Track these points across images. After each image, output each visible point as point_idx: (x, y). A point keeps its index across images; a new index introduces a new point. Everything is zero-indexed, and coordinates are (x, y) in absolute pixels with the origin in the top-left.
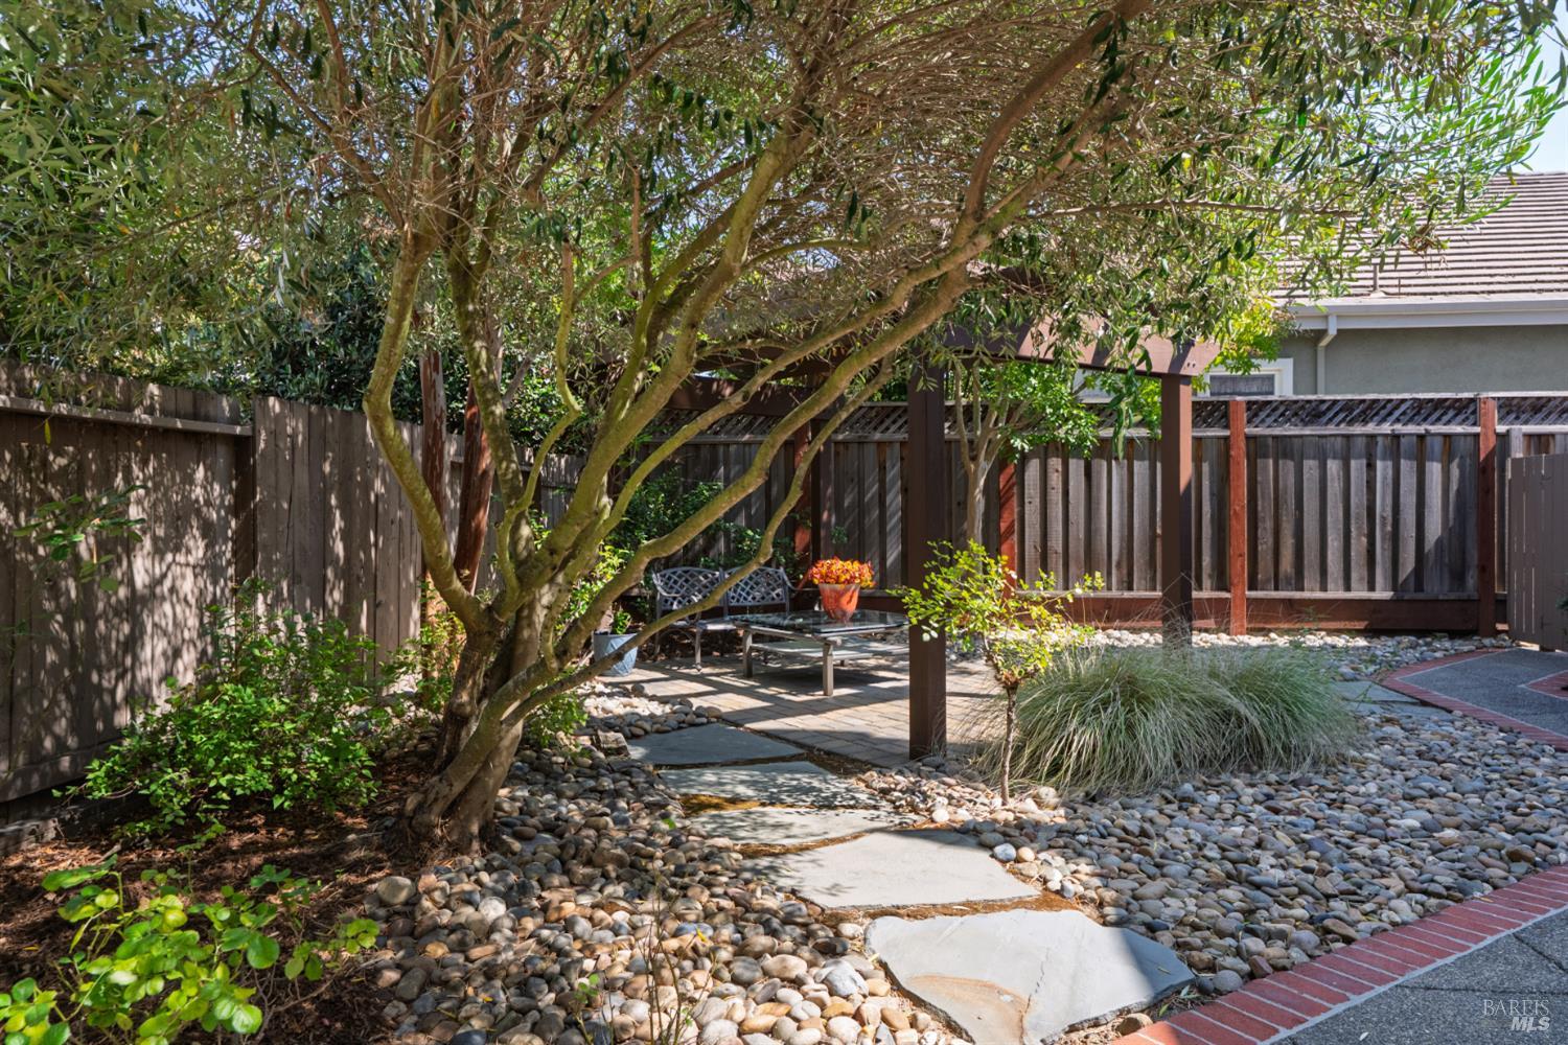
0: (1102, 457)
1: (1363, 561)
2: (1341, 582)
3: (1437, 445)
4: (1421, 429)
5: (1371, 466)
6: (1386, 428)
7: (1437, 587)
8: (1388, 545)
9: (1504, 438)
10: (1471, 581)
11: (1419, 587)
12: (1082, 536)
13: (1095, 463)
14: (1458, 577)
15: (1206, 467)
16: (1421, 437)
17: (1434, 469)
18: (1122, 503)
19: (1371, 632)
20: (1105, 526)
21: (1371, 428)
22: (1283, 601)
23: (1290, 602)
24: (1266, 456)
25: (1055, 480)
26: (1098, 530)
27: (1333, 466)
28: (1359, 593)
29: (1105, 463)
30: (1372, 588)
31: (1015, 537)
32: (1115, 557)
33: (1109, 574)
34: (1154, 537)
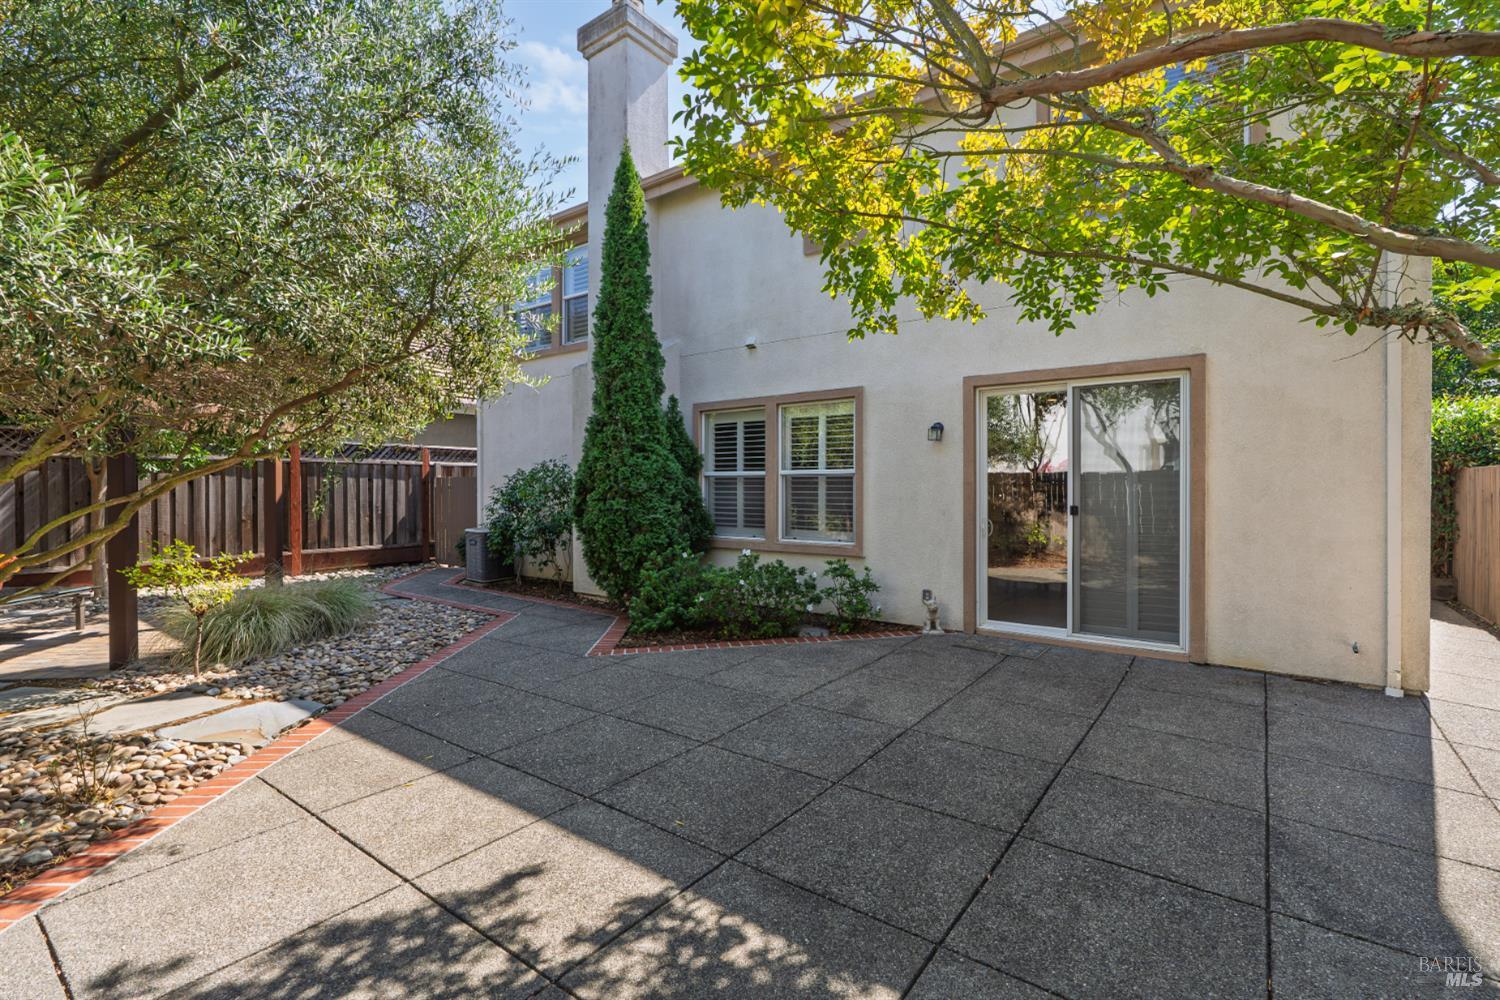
1: (367, 529)
2: (355, 542)
3: (403, 470)
4: (394, 462)
5: (370, 480)
6: (378, 461)
7: (403, 540)
8: (380, 521)
9: (433, 467)
10: (419, 537)
11: (395, 542)
12: (186, 523)
14: (413, 535)
16: (395, 466)
17: (402, 484)
18: (217, 502)
19: (372, 567)
20: (204, 516)
21: (370, 461)
22: (323, 554)
23: (327, 555)
24: (312, 475)
26: (199, 519)
27: (351, 481)
28: (366, 547)
30: (371, 544)
32: (212, 535)
33: (208, 546)
34: (239, 522)
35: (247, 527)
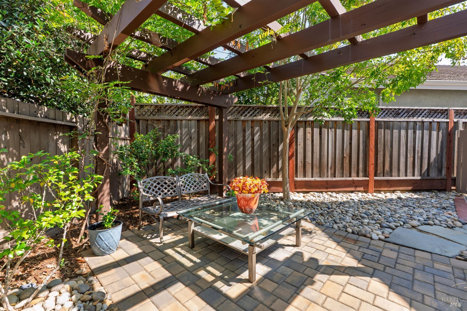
0: (325, 128)
1: (411, 166)
2: (404, 174)
3: (435, 125)
4: (431, 120)
5: (415, 132)
6: (420, 119)
7: (434, 174)
8: (419, 160)
9: (456, 123)
10: (444, 173)
11: (428, 175)
12: (318, 157)
13: (323, 129)
14: (440, 171)
15: (361, 132)
16: (430, 122)
17: (434, 133)
19: (414, 191)
20: (326, 154)
21: (415, 119)
22: (386, 180)
23: (388, 181)
24: (381, 128)
25: (309, 136)
26: (324, 155)
27: (403, 132)
28: (410, 177)
29: (326, 130)
30: (414, 175)
31: (294, 158)
32: (330, 165)
33: (328, 171)
34: (343, 158)
35: (347, 161)
